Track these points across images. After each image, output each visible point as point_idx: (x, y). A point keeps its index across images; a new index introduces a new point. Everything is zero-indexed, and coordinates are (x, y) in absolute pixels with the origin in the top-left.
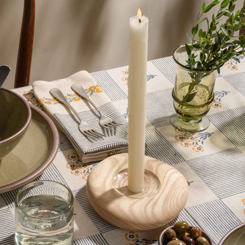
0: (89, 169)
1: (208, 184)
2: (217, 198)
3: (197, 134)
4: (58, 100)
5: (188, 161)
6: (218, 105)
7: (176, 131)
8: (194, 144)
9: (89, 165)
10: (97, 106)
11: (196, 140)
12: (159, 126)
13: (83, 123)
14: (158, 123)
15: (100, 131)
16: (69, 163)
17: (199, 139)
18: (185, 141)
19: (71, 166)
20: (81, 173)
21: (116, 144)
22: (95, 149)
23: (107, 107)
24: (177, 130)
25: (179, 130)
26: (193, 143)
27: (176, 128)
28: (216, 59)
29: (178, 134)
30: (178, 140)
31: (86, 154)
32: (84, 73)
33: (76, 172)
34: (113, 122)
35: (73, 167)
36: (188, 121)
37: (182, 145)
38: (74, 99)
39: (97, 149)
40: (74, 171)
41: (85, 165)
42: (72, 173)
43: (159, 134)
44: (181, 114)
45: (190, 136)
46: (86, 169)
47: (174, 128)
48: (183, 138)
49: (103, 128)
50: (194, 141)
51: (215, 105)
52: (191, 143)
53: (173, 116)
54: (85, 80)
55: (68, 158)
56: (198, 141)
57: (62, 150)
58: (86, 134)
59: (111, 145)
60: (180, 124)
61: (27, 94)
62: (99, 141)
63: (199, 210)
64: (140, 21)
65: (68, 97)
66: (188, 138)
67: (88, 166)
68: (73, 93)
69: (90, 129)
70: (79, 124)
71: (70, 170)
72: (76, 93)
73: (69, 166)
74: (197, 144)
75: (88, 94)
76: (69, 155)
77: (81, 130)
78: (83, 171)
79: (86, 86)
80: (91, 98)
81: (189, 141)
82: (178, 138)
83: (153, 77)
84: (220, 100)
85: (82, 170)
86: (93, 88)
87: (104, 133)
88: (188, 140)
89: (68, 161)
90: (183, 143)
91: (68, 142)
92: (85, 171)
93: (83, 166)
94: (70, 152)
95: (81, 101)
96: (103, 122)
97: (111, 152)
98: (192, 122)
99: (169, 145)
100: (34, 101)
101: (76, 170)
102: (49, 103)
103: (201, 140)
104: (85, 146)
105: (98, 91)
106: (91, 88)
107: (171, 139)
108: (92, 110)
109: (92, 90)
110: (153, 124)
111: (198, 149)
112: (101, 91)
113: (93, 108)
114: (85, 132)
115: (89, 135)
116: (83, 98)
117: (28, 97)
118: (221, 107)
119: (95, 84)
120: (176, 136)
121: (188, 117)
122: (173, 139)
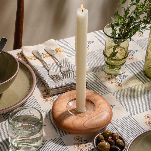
0: (54, 98)
1: (124, 106)
2: (130, 115)
3: (118, 76)
4: (36, 57)
5: (112, 93)
6: (131, 59)
7: (106, 75)
8: (116, 83)
9: (54, 96)
10: (60, 61)
11: (118, 80)
12: (96, 72)
13: (51, 71)
14: (95, 70)
15: (60, 75)
16: (42, 95)
17: (119, 79)
18: (111, 81)
19: (43, 97)
20: (49, 101)
21: (69, 83)
22: (57, 87)
23: (65, 61)
24: (107, 74)
25: (108, 74)
26: (116, 82)
27: (106, 73)
28: (128, 32)
29: (107, 76)
30: (107, 80)
31: (52, 89)
32: (52, 41)
33: (46, 100)
34: (68, 70)
35: (44, 97)
36: (113, 68)
37: (109, 83)
38: (46, 56)
39: (58, 86)
40: (45, 100)
41: (51, 96)
42: (44, 101)
43: (96, 77)
44: (109, 64)
45: (114, 78)
46: (52, 98)
47: (105, 73)
48: (110, 79)
49: (62, 73)
50: (116, 80)
51: (130, 58)
52: (115, 81)
53: (104, 65)
54: (53, 45)
55: (42, 91)
56: (119, 80)
57: (38, 87)
58: (52, 77)
59: (67, 84)
60: (108, 70)
61: (19, 54)
62: (60, 81)
63: (119, 122)
64: (83, 11)
65: (43, 55)
66: (113, 79)
67: (53, 97)
68: (46, 53)
69: (55, 74)
70: (48, 71)
71: (43, 99)
72: (48, 53)
73: (42, 96)
74: (118, 82)
75: (54, 53)
76: (42, 90)
77: (50, 75)
78: (50, 99)
79: (53, 49)
80: (56, 56)
81: (114, 81)
82: (107, 79)
83: (93, 42)
84: (132, 55)
85: (49, 99)
86: (57, 50)
87: (63, 76)
88: (113, 80)
89: (42, 93)
90: (110, 82)
91: (42, 83)
92: (51, 99)
93: (51, 97)
94: (43, 88)
95: (50, 57)
96: (63, 70)
97: (67, 88)
98: (115, 69)
99: (101, 83)
100: (23, 58)
101: (46, 99)
102: (31, 59)
103: (121, 80)
104: (52, 84)
105: (60, 51)
106: (56, 49)
107: (103, 79)
108: (56, 63)
109: (57, 51)
110: (92, 70)
111: (118, 85)
112: (62, 51)
113: (57, 62)
114: (52, 76)
115: (54, 78)
116: (51, 56)
117: (19, 55)
118: (133, 59)
119: (59, 47)
120: (106, 78)
121: (113, 66)
122: (104, 79)
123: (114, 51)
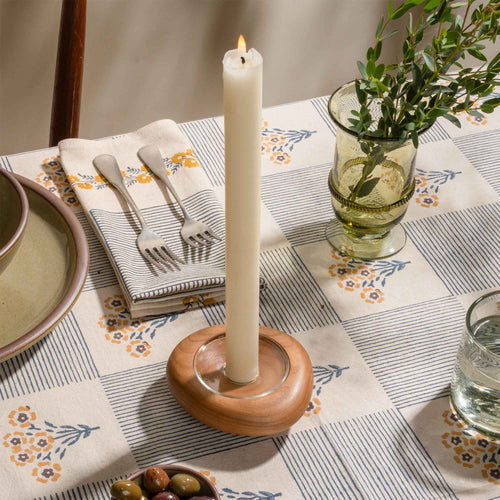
0: (144, 330)
1: (378, 374)
2: (392, 406)
3: (376, 262)
4: (106, 180)
5: (346, 322)
6: (431, 201)
7: (334, 256)
8: (366, 286)
9: (144, 321)
10: (181, 197)
11: (372, 276)
12: (302, 243)
13: (148, 231)
14: (300, 236)
15: (177, 250)
16: (105, 316)
17: (377, 273)
18: (349, 278)
19: (108, 324)
20: (126, 339)
21: (200, 282)
22: (156, 292)
23: (200, 199)
24: (337, 254)
25: (341, 254)
26: (365, 283)
27: (335, 249)
29: (336, 262)
30: (334, 275)
31: (137, 300)
32: (168, 125)
33: (115, 337)
34: (207, 232)
35: (112, 324)
37: (341, 286)
38: (140, 179)
39: (161, 292)
40: (112, 334)
41: (136, 322)
42: (107, 338)
43: (299, 262)
45: (360, 268)
46: (136, 330)
47: (331, 249)
48: (344, 271)
49: (185, 244)
50: (366, 278)
51: (426, 201)
52: (361, 282)
53: (332, 221)
54: (168, 139)
55: (105, 304)
56: (374, 279)
58: (149, 258)
59: (191, 284)
60: (345, 242)
61: (50, 164)
62: (169, 273)
63: (351, 428)
65: (128, 174)
66: (355, 272)
67: (142, 325)
68: (140, 165)
69: (158, 243)
70: (138, 232)
71: (104, 331)
72: (146, 166)
73: (104, 322)
74: (371, 285)
75: (169, 169)
76: (109, 298)
77: (140, 246)
78: (129, 333)
79: (166, 152)
80: (172, 179)
81: (357, 278)
82: (335, 271)
83: (308, 134)
84: (436, 191)
85: (127, 332)
86: (180, 157)
87: (186, 254)
88: (355, 276)
89: (104, 310)
90: (344, 283)
91: (108, 273)
92: (134, 334)
93: (133, 324)
94: (110, 292)
95: (153, 182)
96: (189, 230)
97: (191, 297)
99: (314, 285)
100: (60, 179)
101: (117, 332)
102: (88, 186)
103: (382, 277)
104: (140, 281)
105: (189, 164)
106: (177, 156)
107: (320, 272)
108: (170, 205)
109: (178, 161)
110: (290, 237)
111: (371, 296)
112: (195, 165)
113: (174, 201)
114: (147, 251)
115: (155, 258)
116: (157, 178)
117: (50, 170)
118: (436, 205)
119: (188, 146)
120: (332, 267)
122: (325, 272)
123: (364, 177)
